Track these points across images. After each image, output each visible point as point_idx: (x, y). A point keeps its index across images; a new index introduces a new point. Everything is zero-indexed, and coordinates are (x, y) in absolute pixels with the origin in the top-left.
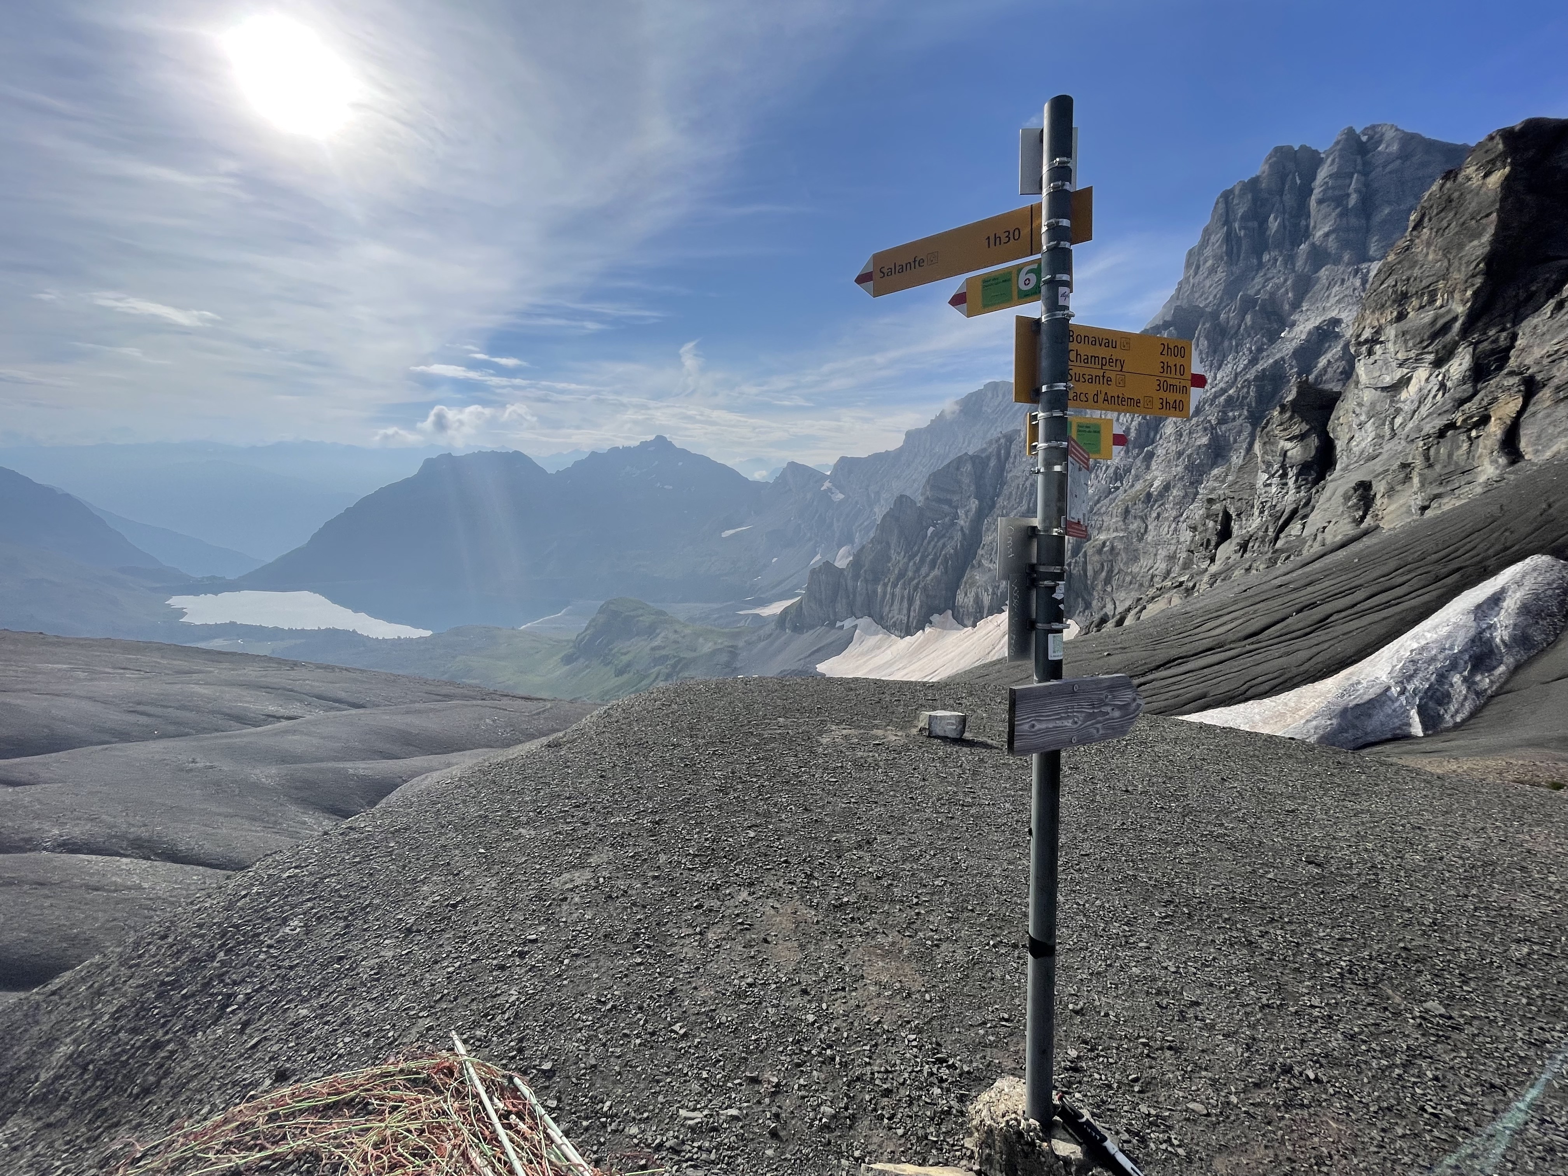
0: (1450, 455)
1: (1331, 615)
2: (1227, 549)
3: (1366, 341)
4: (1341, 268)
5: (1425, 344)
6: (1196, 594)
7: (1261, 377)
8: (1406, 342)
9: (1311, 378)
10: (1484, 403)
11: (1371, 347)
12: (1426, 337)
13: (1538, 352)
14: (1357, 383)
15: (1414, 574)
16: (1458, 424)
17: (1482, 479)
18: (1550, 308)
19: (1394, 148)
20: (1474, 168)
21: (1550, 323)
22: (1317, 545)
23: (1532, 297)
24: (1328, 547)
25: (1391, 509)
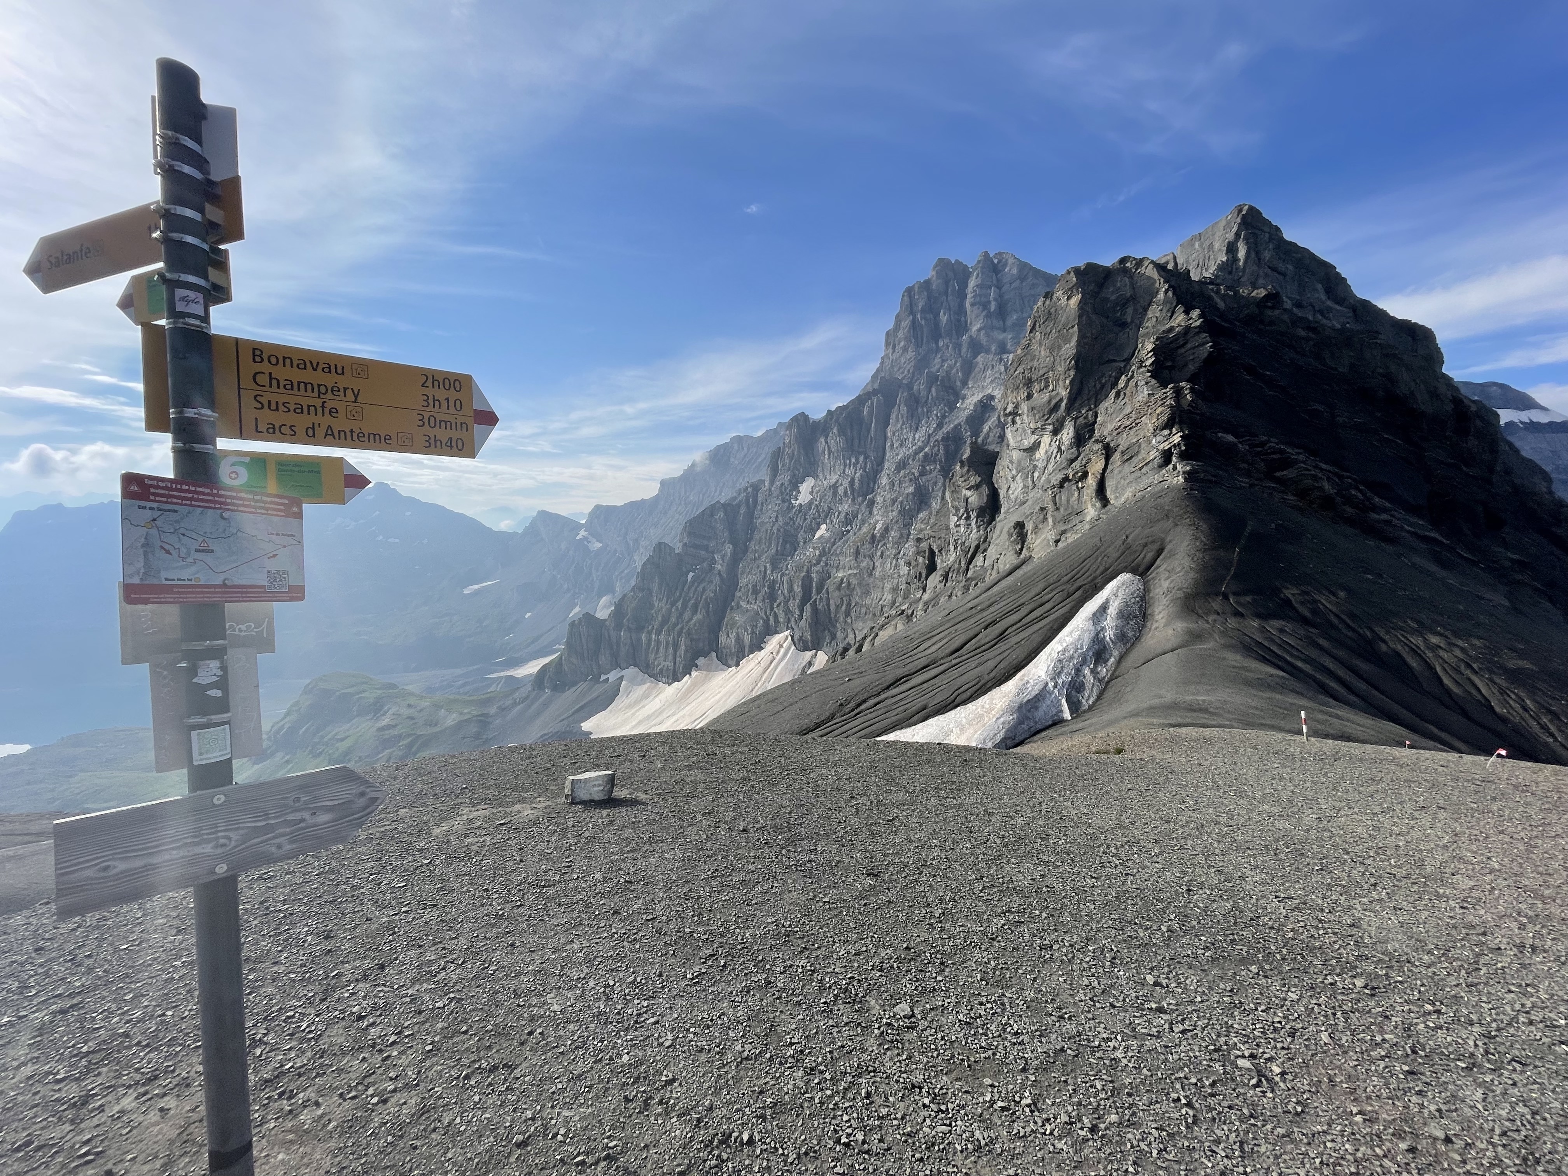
0: (1068, 501)
1: (1007, 629)
2: (935, 579)
3: (1010, 414)
4: (991, 356)
5: (1046, 417)
6: (914, 620)
7: (946, 439)
8: (1034, 415)
9: (980, 440)
10: (1084, 462)
11: (1014, 418)
12: (1045, 413)
13: (1110, 427)
14: (1008, 445)
15: (1055, 592)
16: (1071, 478)
17: (1088, 518)
18: (1113, 395)
19: (1015, 271)
20: (1061, 292)
21: (1114, 406)
22: (994, 573)
23: (1103, 387)
24: (1001, 574)
25: (1037, 542)
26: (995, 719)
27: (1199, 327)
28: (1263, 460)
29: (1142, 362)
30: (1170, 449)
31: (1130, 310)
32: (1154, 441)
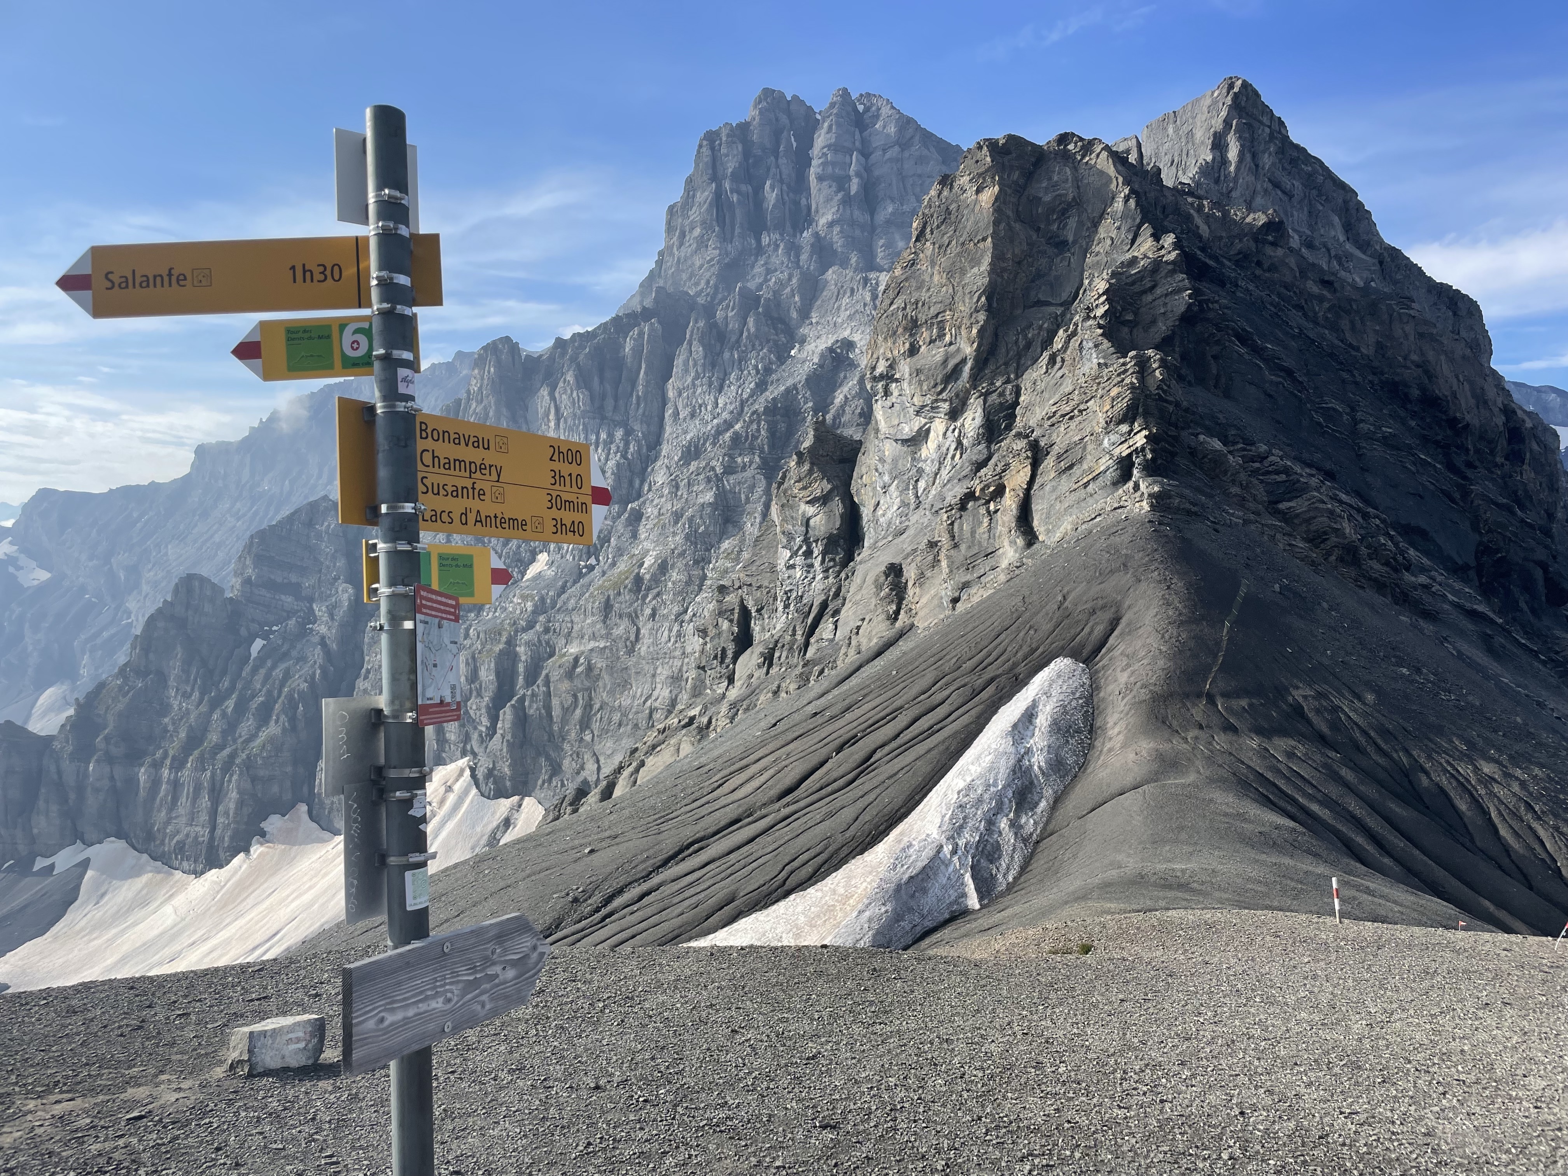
0: (973, 533)
1: (874, 751)
2: (749, 661)
3: (882, 377)
4: (849, 273)
5: (939, 388)
6: (713, 735)
7: (771, 410)
8: (920, 383)
9: (828, 417)
10: (998, 469)
11: (887, 385)
12: (939, 381)
13: (1039, 413)
14: (877, 431)
15: (952, 688)
16: (977, 494)
17: (1004, 564)
18: (1045, 361)
19: (892, 129)
20: (966, 179)
21: (1047, 379)
22: (852, 652)
23: (1029, 345)
24: (865, 655)
25: (924, 601)
26: (855, 914)
27: (1173, 262)
28: (1262, 482)
29: (1089, 309)
30: (1130, 455)
31: (1072, 223)
32: (1106, 441)
